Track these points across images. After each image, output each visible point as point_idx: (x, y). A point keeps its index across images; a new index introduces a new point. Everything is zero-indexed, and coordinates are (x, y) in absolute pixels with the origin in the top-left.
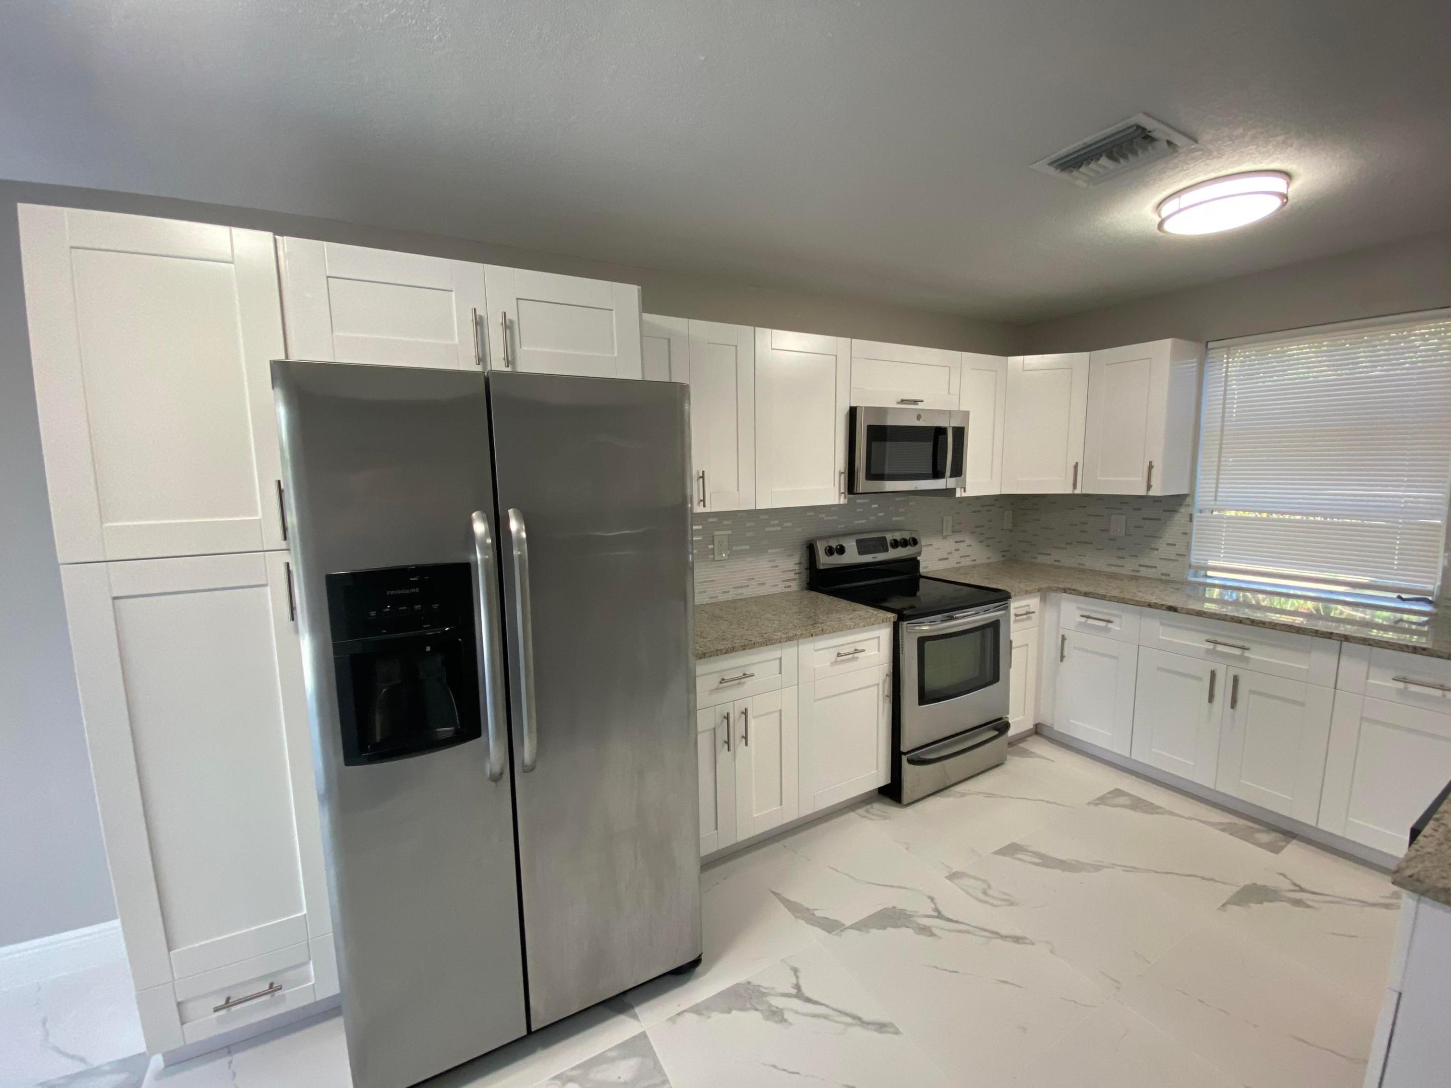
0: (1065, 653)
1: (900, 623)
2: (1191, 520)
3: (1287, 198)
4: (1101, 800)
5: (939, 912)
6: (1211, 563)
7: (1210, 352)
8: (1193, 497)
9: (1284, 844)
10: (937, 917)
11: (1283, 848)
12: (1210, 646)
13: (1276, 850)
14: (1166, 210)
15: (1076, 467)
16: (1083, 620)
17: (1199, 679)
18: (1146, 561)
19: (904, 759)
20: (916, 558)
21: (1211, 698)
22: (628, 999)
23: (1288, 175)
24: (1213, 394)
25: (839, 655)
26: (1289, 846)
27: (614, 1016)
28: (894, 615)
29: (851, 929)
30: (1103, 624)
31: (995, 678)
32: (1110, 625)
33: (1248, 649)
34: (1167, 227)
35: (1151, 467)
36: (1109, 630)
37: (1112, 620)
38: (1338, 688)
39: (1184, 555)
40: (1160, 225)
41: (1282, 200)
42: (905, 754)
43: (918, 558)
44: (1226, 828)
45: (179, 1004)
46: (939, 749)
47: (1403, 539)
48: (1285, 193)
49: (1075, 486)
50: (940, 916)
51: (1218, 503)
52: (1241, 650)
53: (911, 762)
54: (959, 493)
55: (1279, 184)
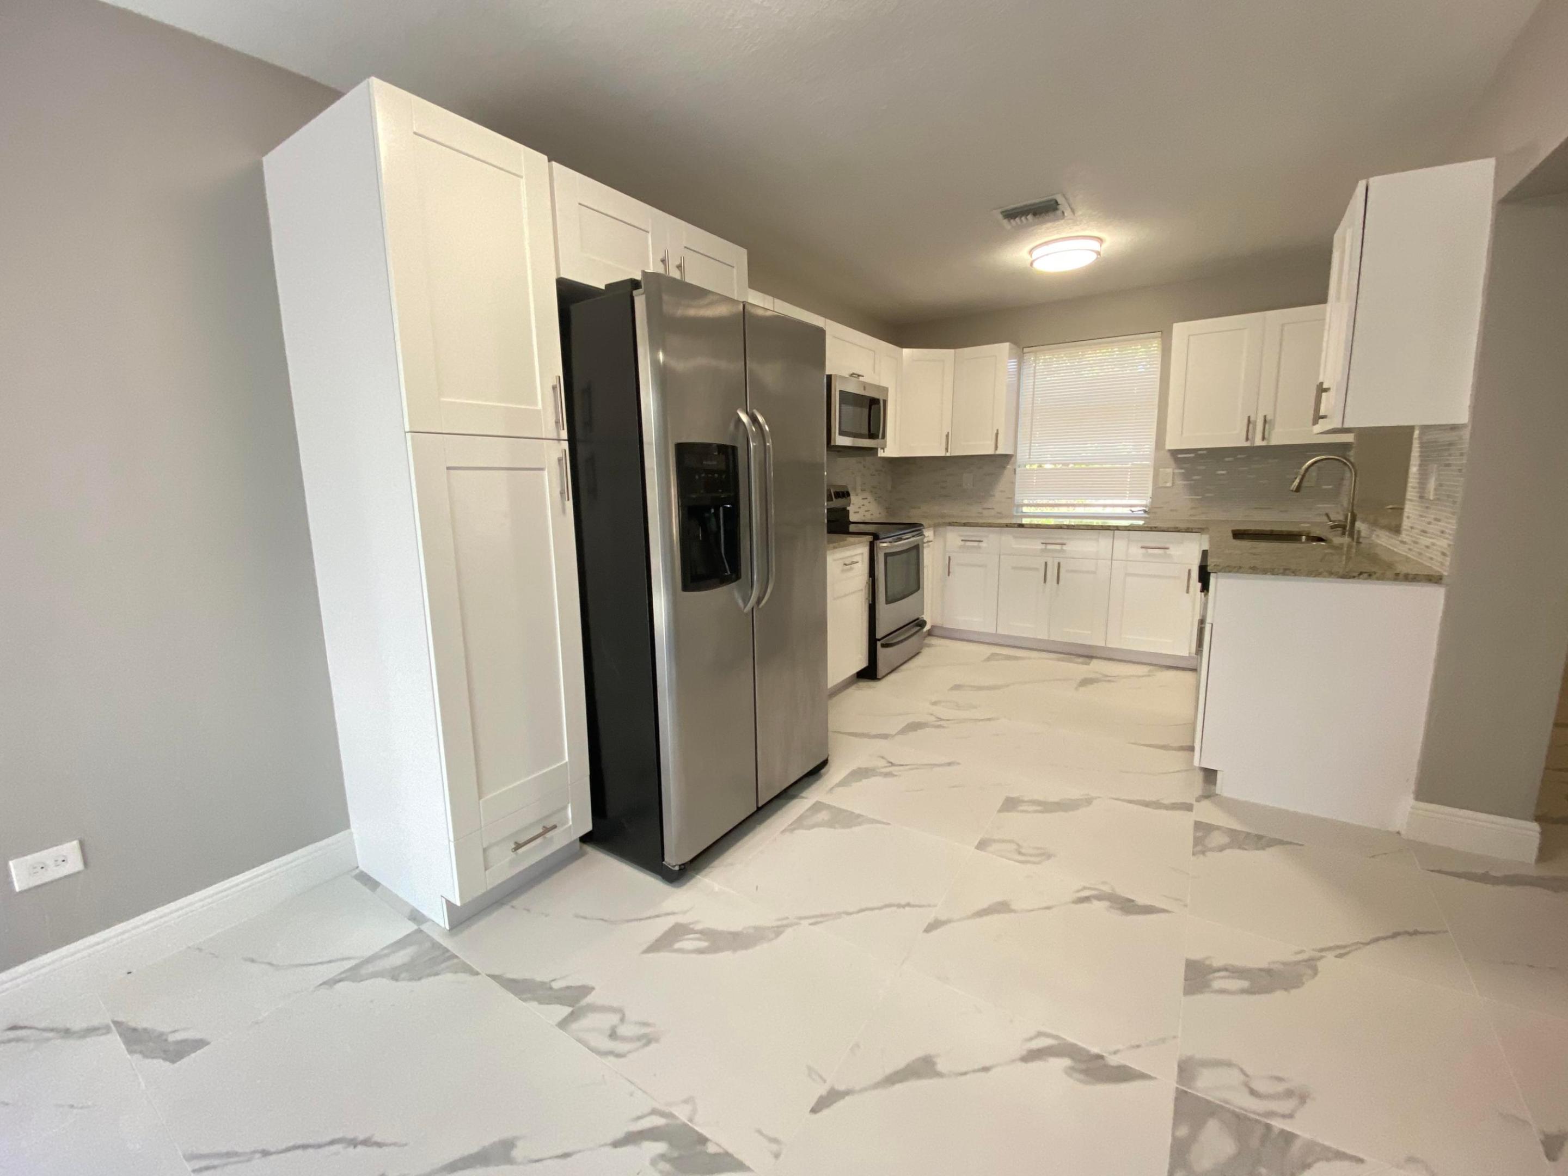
0: (951, 570)
1: (875, 542)
2: (1015, 473)
3: (1100, 255)
4: (988, 659)
5: (891, 763)
6: (1026, 502)
7: (1025, 355)
8: (1016, 456)
9: (1089, 661)
10: (892, 766)
11: (1090, 663)
12: (1043, 546)
13: (1088, 664)
14: (1036, 253)
15: (947, 436)
16: (963, 543)
17: (1037, 569)
18: (986, 506)
19: (879, 644)
20: (846, 508)
21: (1045, 581)
22: (791, 792)
23: (1100, 240)
24: (1027, 383)
25: (845, 565)
26: (1092, 662)
27: (787, 803)
28: (870, 536)
29: (839, 786)
30: (976, 544)
31: (918, 588)
32: (981, 544)
33: (1065, 544)
34: (1035, 265)
35: (997, 434)
36: (980, 547)
37: (982, 540)
38: (1114, 558)
39: (1011, 498)
40: (1032, 264)
41: (1098, 255)
42: (879, 640)
43: (848, 508)
44: (1059, 660)
45: (485, 850)
46: (897, 636)
47: (1132, 475)
48: (1099, 250)
49: (947, 450)
50: (892, 764)
51: (1031, 460)
52: (1060, 545)
53: (883, 646)
54: (881, 454)
55: (1095, 245)
